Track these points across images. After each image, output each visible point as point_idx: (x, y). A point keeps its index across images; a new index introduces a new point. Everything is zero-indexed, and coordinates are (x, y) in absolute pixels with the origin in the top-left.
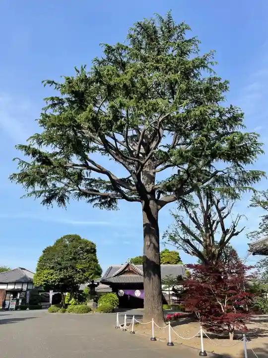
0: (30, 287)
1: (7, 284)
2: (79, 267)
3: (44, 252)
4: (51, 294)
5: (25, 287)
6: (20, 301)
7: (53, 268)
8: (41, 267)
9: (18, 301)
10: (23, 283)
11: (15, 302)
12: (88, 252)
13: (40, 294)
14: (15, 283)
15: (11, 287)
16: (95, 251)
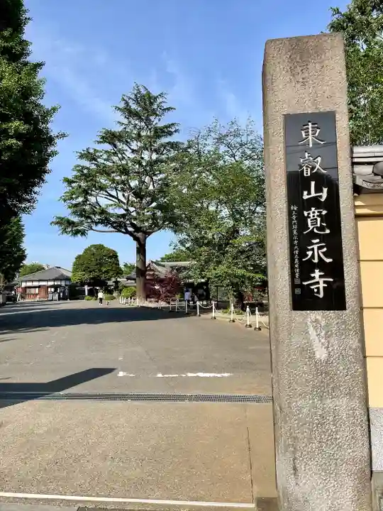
0: (68, 283)
1: (47, 281)
2: (104, 269)
3: (76, 258)
4: (86, 288)
5: (63, 284)
6: (61, 294)
7: (84, 271)
8: (75, 270)
9: (59, 294)
10: (61, 280)
11: (57, 295)
12: (110, 257)
13: (77, 288)
14: (54, 280)
15: (51, 283)
16: (117, 256)
